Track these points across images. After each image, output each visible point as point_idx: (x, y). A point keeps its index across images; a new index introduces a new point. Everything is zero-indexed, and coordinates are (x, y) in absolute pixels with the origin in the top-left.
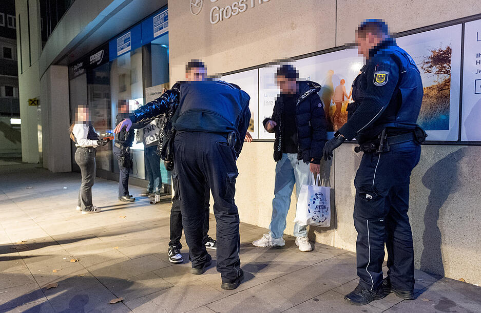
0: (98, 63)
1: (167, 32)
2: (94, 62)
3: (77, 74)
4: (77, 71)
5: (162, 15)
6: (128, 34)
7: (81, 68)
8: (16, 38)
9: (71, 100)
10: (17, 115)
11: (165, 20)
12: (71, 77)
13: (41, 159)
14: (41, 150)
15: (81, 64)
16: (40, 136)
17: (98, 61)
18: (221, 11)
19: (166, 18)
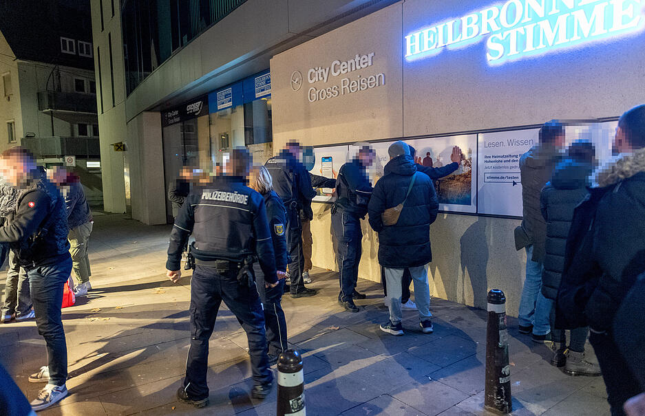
0: (196, 114)
1: (270, 95)
2: (191, 112)
3: (172, 121)
4: (172, 118)
5: (264, 77)
6: (229, 90)
7: (176, 116)
8: (93, 69)
9: (165, 147)
10: (96, 157)
11: (267, 83)
12: (165, 123)
13: (129, 209)
14: (128, 196)
15: (176, 113)
16: (127, 179)
17: (197, 112)
18: (317, 92)
19: (268, 81)
